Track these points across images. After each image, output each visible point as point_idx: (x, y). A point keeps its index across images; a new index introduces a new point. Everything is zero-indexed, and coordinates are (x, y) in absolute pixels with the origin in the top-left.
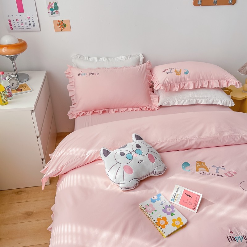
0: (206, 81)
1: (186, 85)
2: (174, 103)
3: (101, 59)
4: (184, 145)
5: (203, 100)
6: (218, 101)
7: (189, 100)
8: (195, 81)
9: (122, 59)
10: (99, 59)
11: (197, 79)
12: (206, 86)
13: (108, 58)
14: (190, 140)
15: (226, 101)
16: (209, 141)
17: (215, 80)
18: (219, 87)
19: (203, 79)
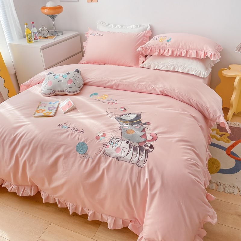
0: (184, 50)
1: (166, 51)
2: (155, 67)
3: (117, 26)
4: (106, 83)
5: (180, 67)
6: (193, 71)
7: (168, 66)
8: (174, 49)
9: (133, 27)
10: (115, 26)
11: (176, 47)
12: (183, 55)
13: (122, 26)
14: (112, 81)
15: (200, 72)
16: (126, 85)
17: (194, 51)
18: (195, 57)
19: (182, 49)
